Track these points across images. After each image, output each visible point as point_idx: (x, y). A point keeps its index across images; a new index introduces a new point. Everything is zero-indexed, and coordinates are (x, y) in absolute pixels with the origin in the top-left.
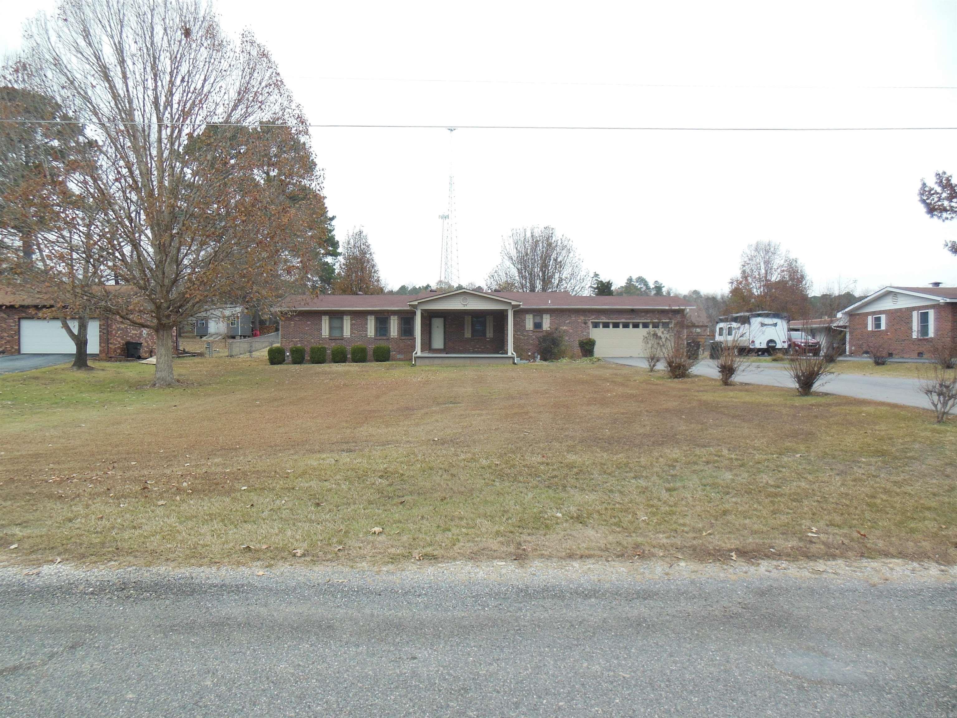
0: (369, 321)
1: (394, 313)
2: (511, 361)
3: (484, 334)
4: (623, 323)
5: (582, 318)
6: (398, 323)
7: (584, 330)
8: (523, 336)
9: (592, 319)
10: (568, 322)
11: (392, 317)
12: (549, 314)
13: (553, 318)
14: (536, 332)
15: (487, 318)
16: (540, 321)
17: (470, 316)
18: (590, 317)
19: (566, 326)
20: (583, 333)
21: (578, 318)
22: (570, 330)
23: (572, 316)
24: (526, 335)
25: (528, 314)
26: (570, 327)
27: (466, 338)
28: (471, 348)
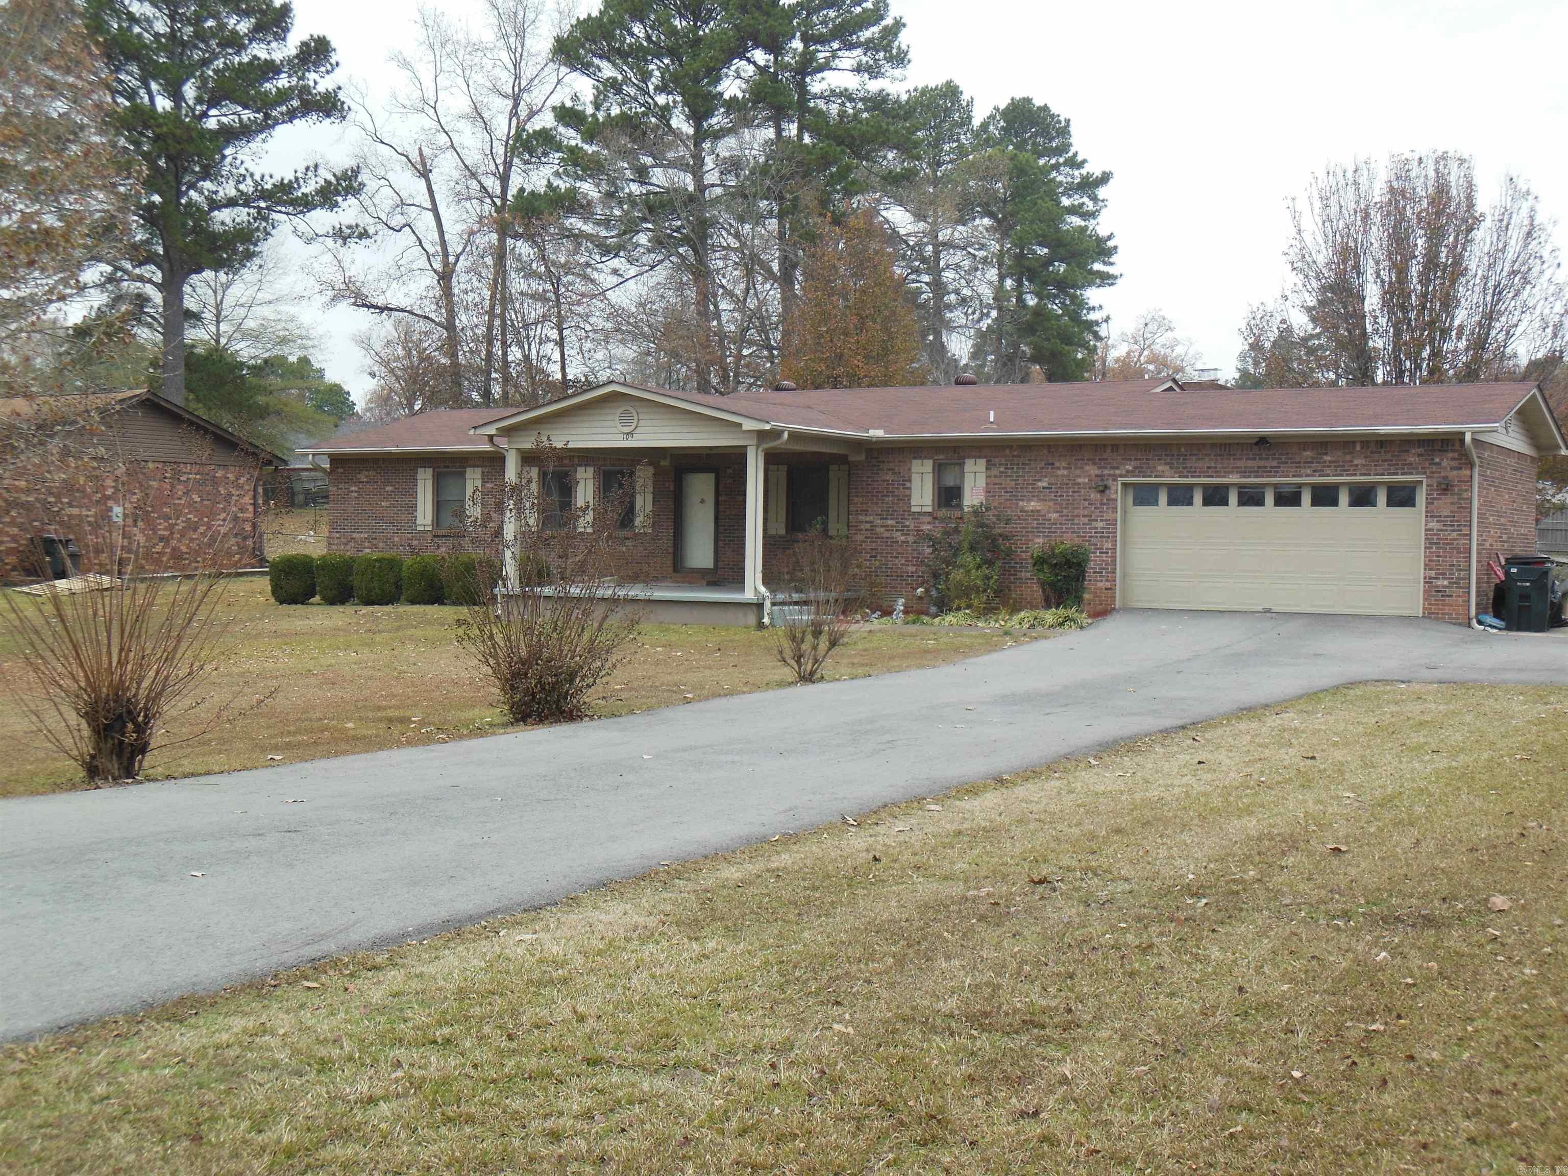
2: (752, 619)
5: (1093, 470)
7: (1097, 512)
8: (904, 531)
9: (1124, 472)
10: (1045, 484)
11: (580, 470)
12: (985, 457)
13: (995, 472)
14: (942, 520)
15: (831, 473)
16: (958, 482)
17: (785, 468)
18: (1118, 468)
19: (1039, 500)
20: (1094, 524)
21: (1078, 472)
22: (1049, 512)
23: (1057, 464)
24: (912, 527)
25: (920, 458)
26: (1051, 504)
27: (773, 537)
28: (785, 569)
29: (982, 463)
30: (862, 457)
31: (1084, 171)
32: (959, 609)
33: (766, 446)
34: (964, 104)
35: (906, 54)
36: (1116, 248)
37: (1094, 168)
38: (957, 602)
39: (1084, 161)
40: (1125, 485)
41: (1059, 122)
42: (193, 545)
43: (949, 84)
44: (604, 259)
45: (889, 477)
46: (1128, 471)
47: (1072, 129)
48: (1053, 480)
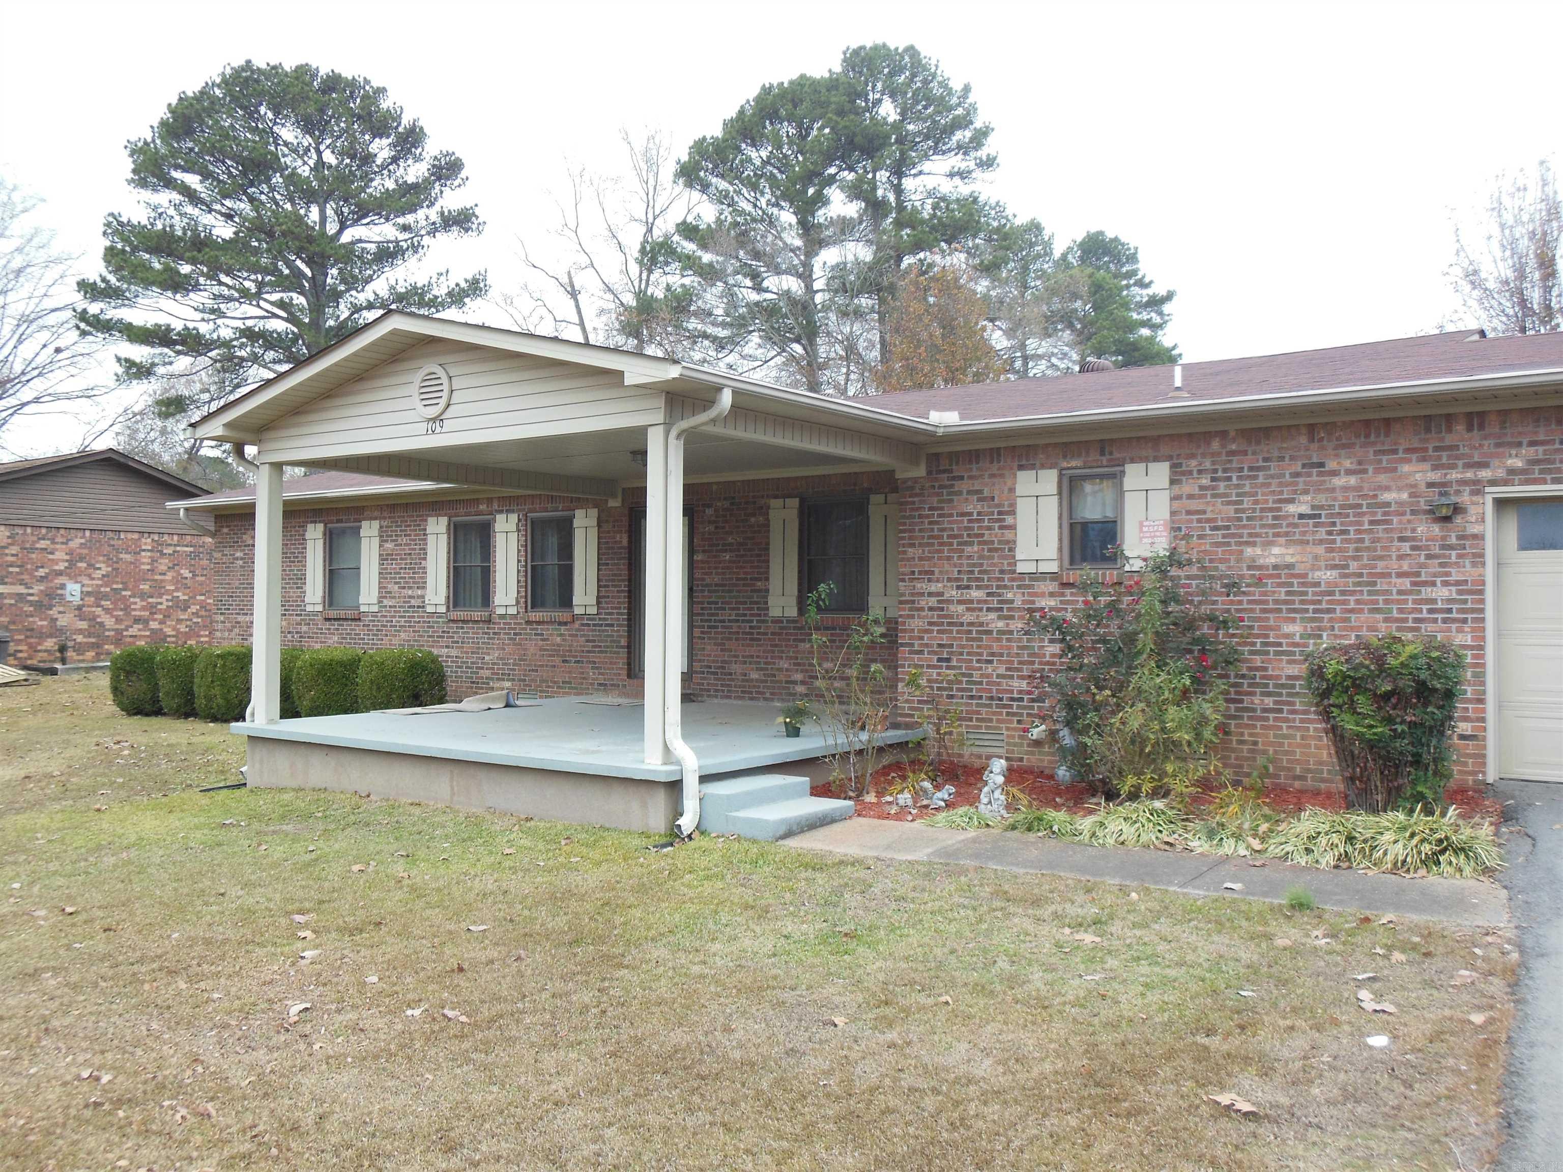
0: (431, 540)
3: (859, 598)
5: (1420, 473)
6: (523, 549)
7: (1434, 566)
8: (1003, 609)
9: (1501, 473)
10: (1304, 509)
11: (500, 518)
12: (1169, 458)
13: (1189, 487)
14: (1083, 588)
15: (871, 508)
16: (1110, 514)
17: (795, 502)
18: (1484, 465)
19: (1290, 543)
20: (1427, 592)
21: (1383, 478)
22: (1314, 568)
23: (1331, 465)
24: (1018, 603)
25: (1032, 467)
26: (1320, 550)
27: (777, 621)
28: (799, 677)
29: (1161, 472)
30: (920, 471)
31: (1150, 291)
32: (1134, 796)
33: (685, 424)
34: (1046, 239)
35: (995, 158)
36: (1180, 355)
37: (1159, 289)
38: (1131, 780)
39: (1151, 282)
40: (1501, 504)
41: (1129, 249)
42: (183, 628)
43: (1033, 220)
44: (720, 356)
45: (973, 507)
46: (1512, 471)
47: (1140, 256)
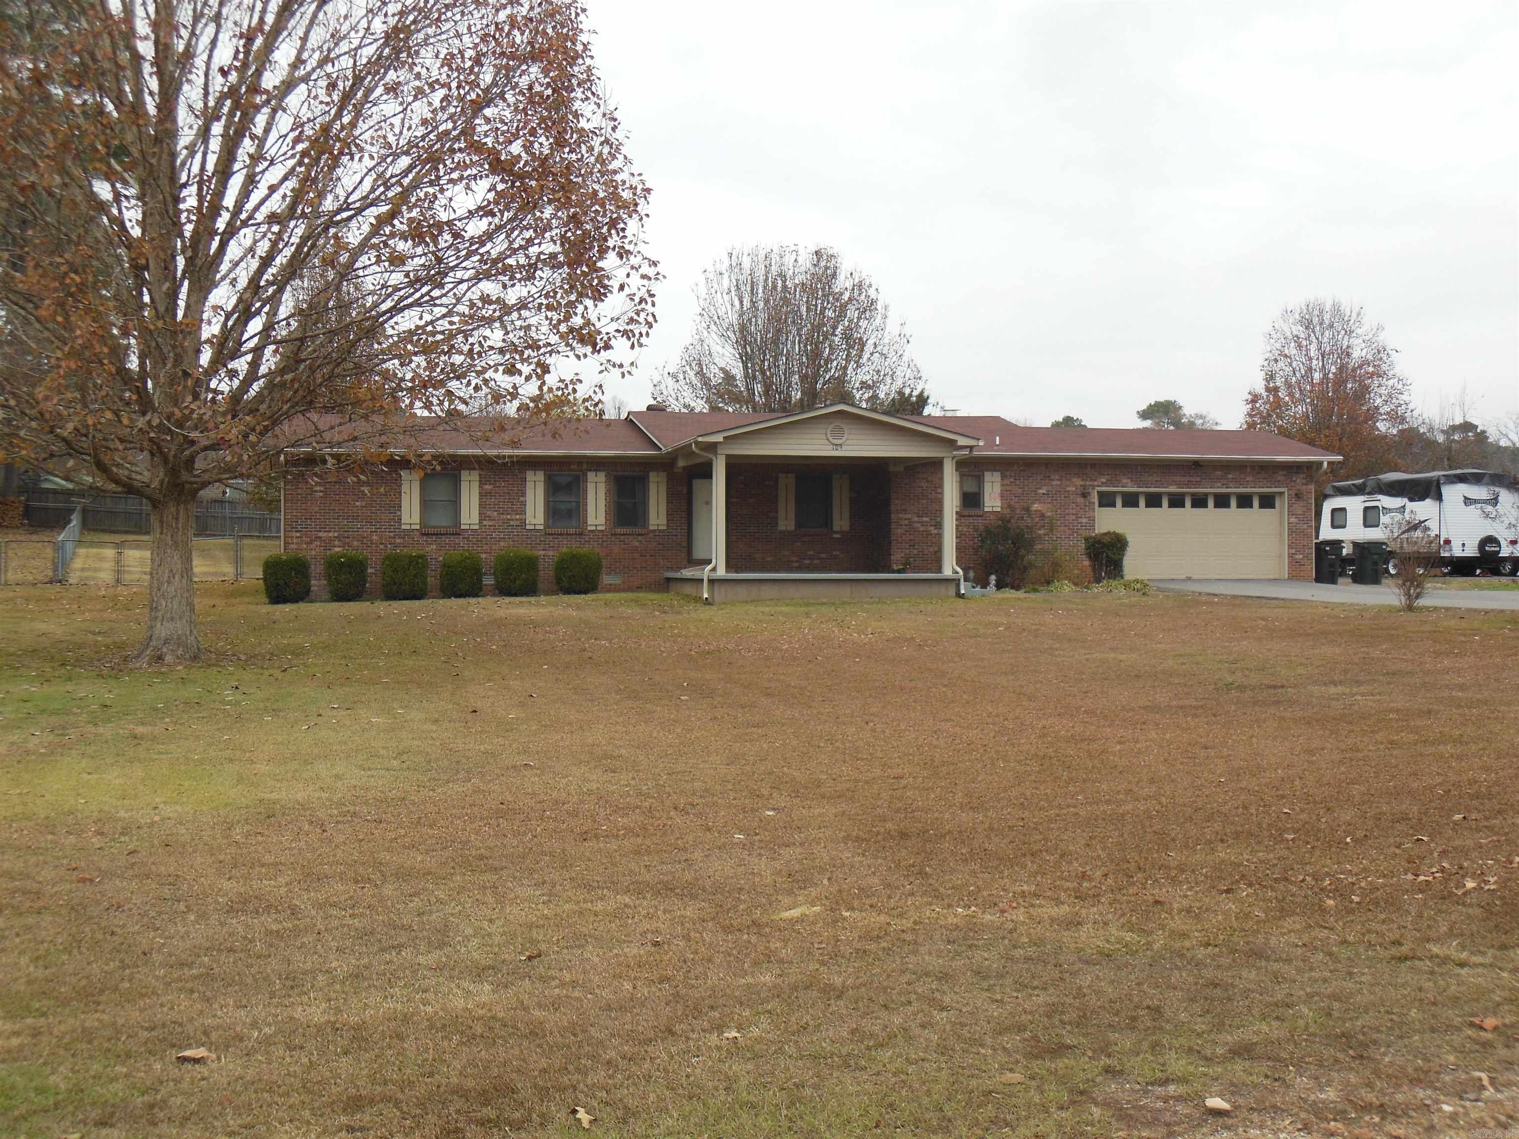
0: (529, 485)
1: (597, 464)
2: (952, 591)
3: (827, 522)
4: (1170, 494)
5: (1078, 482)
6: (608, 492)
7: (1082, 512)
9: (1099, 483)
10: (1044, 491)
12: (1001, 470)
13: (1005, 482)
15: (834, 481)
16: (979, 489)
17: (793, 476)
18: (1095, 480)
19: (1040, 502)
20: (1080, 520)
21: (1068, 483)
23: (1052, 477)
26: (1049, 505)
27: (782, 532)
28: (795, 559)
29: (997, 476)
40: (1099, 493)
45: (924, 484)
46: (1102, 483)
48: (1050, 488)
